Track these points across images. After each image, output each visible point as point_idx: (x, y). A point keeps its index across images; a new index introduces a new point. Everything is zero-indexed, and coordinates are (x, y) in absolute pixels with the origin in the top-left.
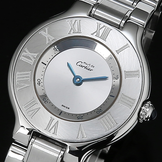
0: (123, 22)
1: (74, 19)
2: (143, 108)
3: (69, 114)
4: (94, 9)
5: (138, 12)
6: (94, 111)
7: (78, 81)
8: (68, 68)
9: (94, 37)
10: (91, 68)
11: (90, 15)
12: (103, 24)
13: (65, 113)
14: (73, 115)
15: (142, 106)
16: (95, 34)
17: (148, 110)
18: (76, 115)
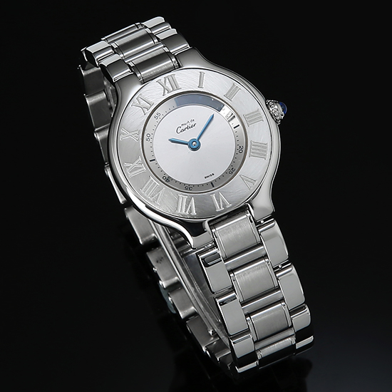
0: (174, 60)
1: (135, 99)
2: (271, 109)
3: (220, 179)
4: (139, 75)
6: (236, 154)
9: (168, 95)
10: (193, 123)
11: (145, 81)
12: (162, 78)
13: (215, 180)
14: (223, 175)
15: (268, 109)
16: (166, 92)
18: (226, 173)
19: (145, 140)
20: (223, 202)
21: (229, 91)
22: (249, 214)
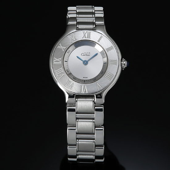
0: (94, 26)
1: (71, 35)
2: (122, 62)
3: (88, 80)
4: (78, 26)
5: (98, 19)
6: (100, 74)
7: (86, 63)
8: (78, 59)
9: (84, 39)
10: (89, 54)
11: (78, 29)
12: (85, 31)
13: (87, 80)
14: (90, 80)
15: (121, 62)
16: (84, 37)
17: (125, 62)
18: (92, 79)
19: (67, 52)
20: (85, 90)
21: (109, 48)
22: (93, 100)
